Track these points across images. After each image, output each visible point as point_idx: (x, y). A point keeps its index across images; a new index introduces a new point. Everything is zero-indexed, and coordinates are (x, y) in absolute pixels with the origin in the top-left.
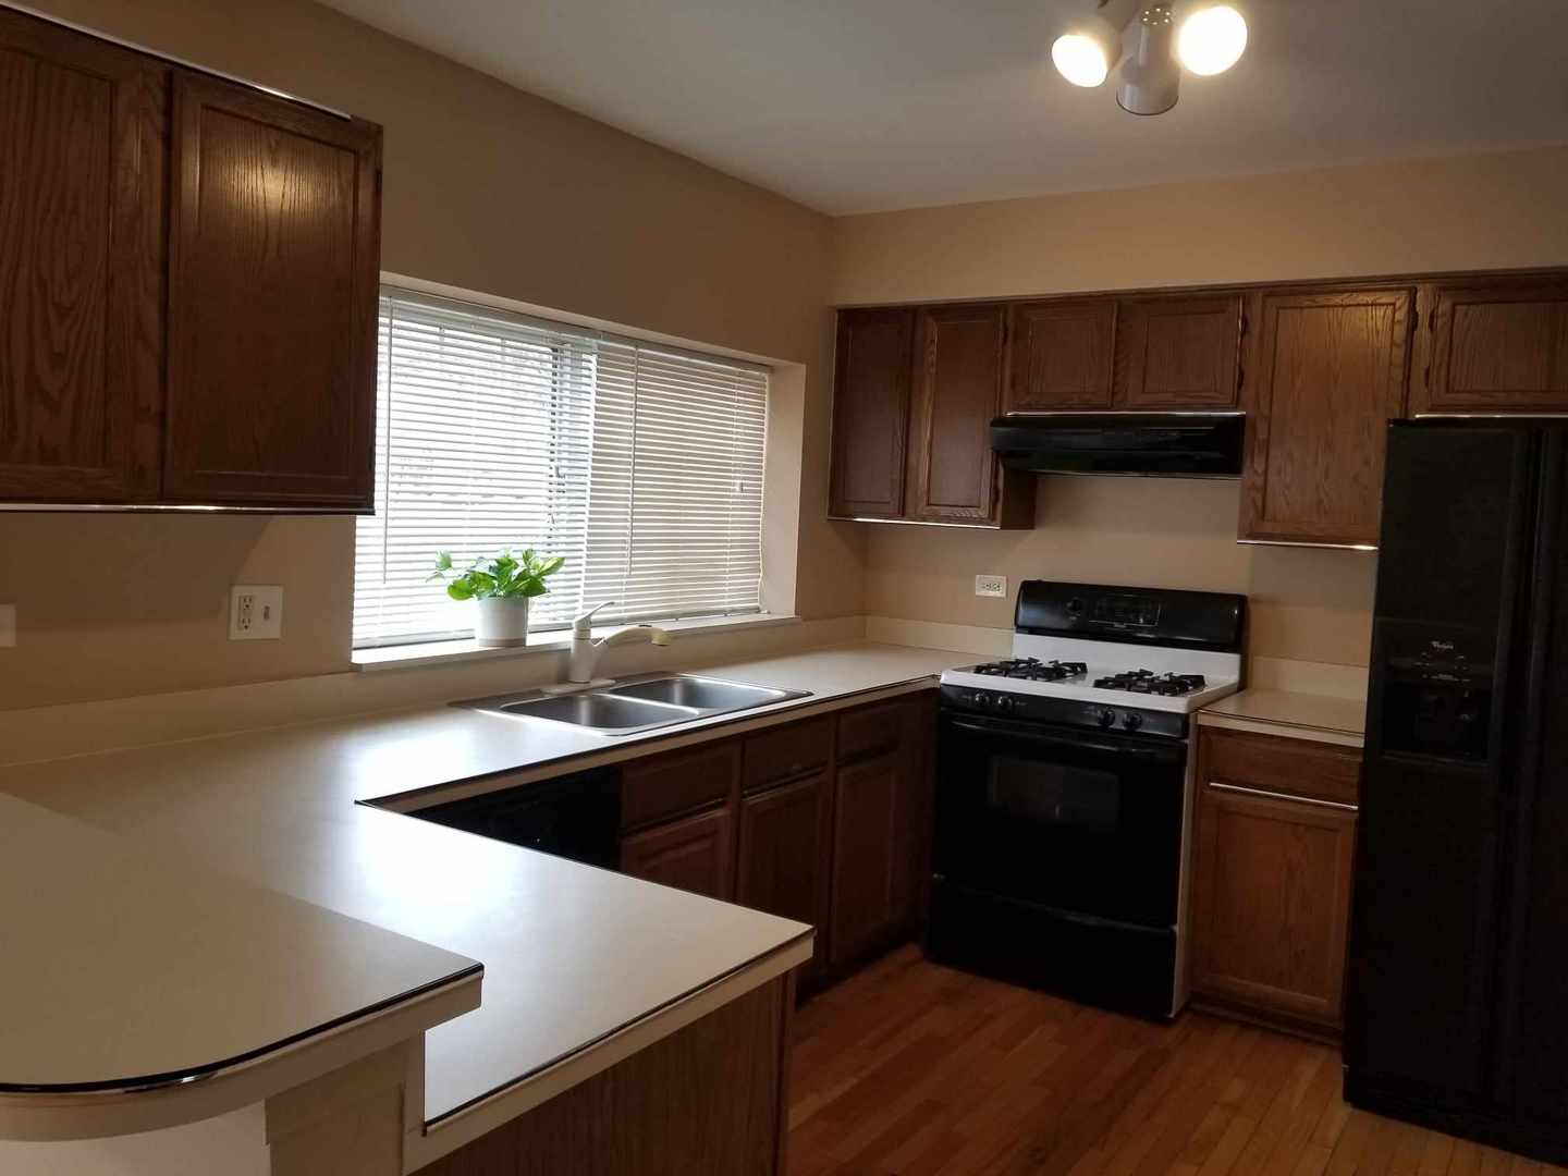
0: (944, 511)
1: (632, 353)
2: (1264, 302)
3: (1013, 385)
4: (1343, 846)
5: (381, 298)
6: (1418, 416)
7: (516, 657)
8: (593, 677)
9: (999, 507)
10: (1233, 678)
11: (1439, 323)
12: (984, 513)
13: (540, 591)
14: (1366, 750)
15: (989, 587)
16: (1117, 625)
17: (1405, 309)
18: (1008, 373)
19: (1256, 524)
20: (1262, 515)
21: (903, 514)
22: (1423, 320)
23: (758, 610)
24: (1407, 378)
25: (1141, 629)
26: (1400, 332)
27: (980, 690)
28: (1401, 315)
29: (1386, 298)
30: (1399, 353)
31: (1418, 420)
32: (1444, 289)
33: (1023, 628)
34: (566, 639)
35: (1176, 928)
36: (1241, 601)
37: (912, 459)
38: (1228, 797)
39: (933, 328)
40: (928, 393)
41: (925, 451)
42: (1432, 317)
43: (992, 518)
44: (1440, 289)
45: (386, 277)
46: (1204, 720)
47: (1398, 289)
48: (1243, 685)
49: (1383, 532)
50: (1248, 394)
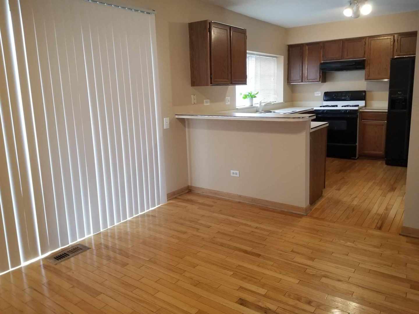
0: (310, 80)
1: (259, 57)
2: (368, 39)
3: (323, 56)
4: (384, 128)
5: (247, 55)
6: (395, 57)
7: (252, 108)
8: (262, 111)
9: (321, 79)
10: (364, 105)
11: (398, 41)
12: (318, 80)
13: (255, 97)
14: (388, 112)
15: (317, 94)
16: (343, 98)
17: (393, 39)
18: (322, 55)
19: (368, 78)
20: (369, 76)
21: (302, 82)
22: (396, 41)
23: (276, 101)
24: (393, 51)
25: (347, 98)
26: (392, 43)
27: (321, 110)
28: (392, 40)
29: (389, 37)
30: (392, 47)
31: (396, 58)
32: (400, 35)
33: (325, 100)
34: (258, 105)
35: (357, 144)
36: (365, 92)
37: (304, 72)
38: (365, 122)
39: (307, 47)
40: (306, 59)
41: (306, 69)
42: (397, 40)
43: (320, 81)
44: (399, 35)
45: (247, 51)
46: (360, 110)
47: (391, 36)
48: (365, 106)
49: (390, 77)
50: (366, 56)
